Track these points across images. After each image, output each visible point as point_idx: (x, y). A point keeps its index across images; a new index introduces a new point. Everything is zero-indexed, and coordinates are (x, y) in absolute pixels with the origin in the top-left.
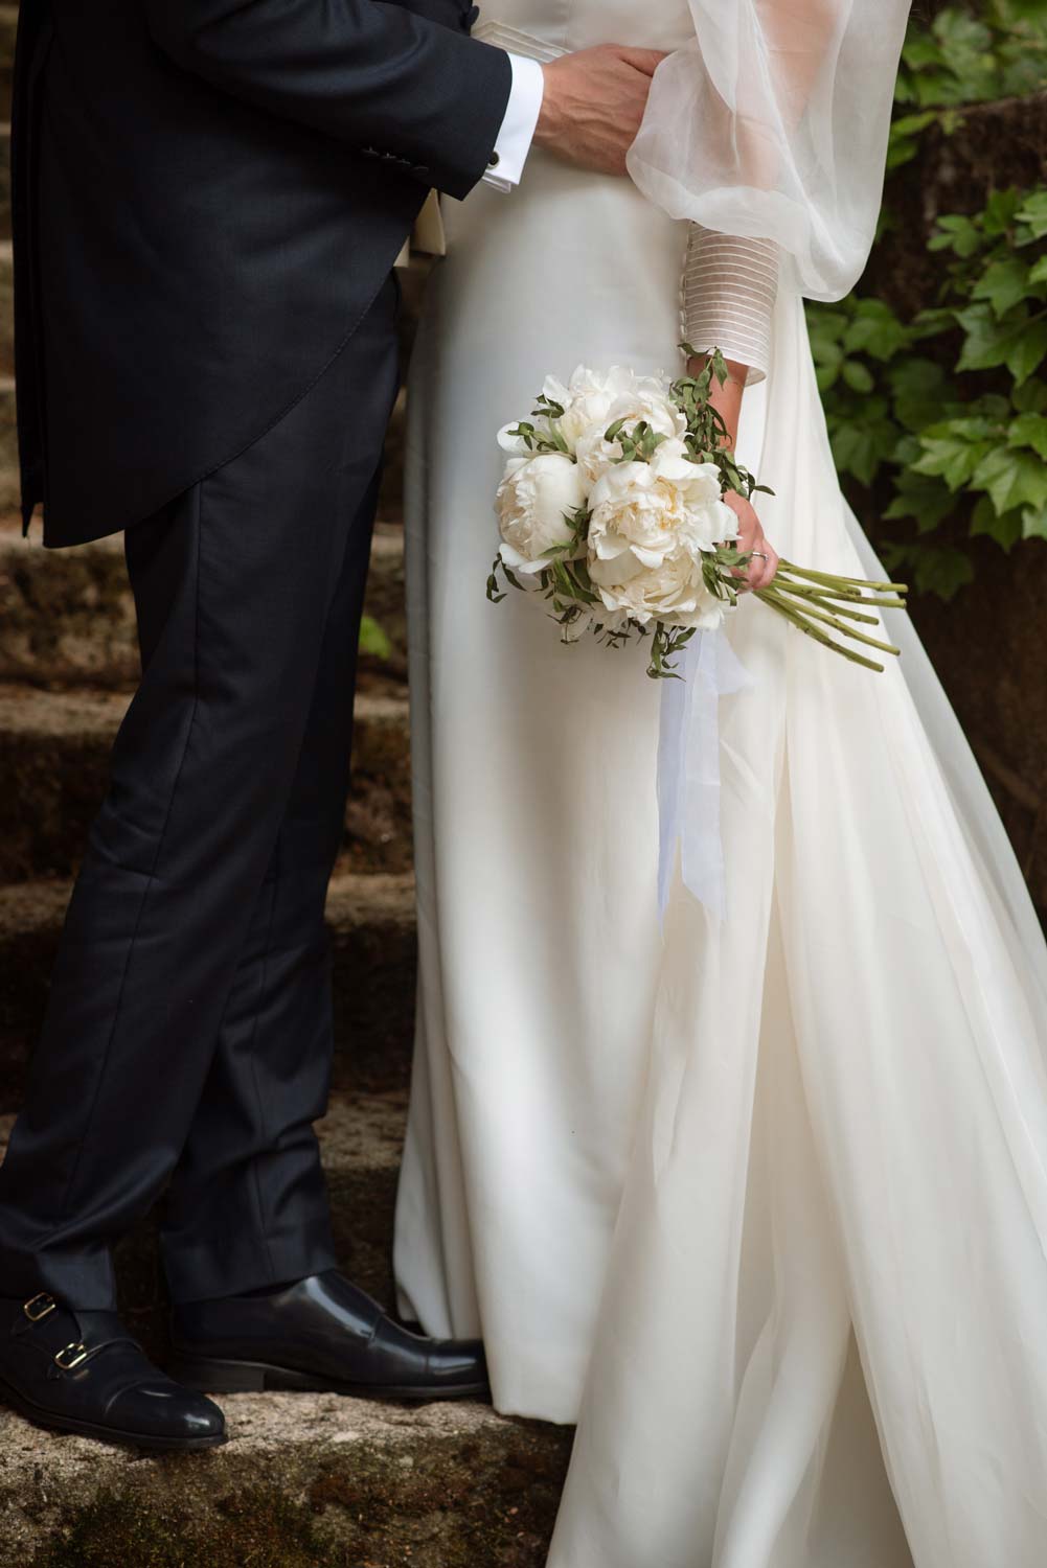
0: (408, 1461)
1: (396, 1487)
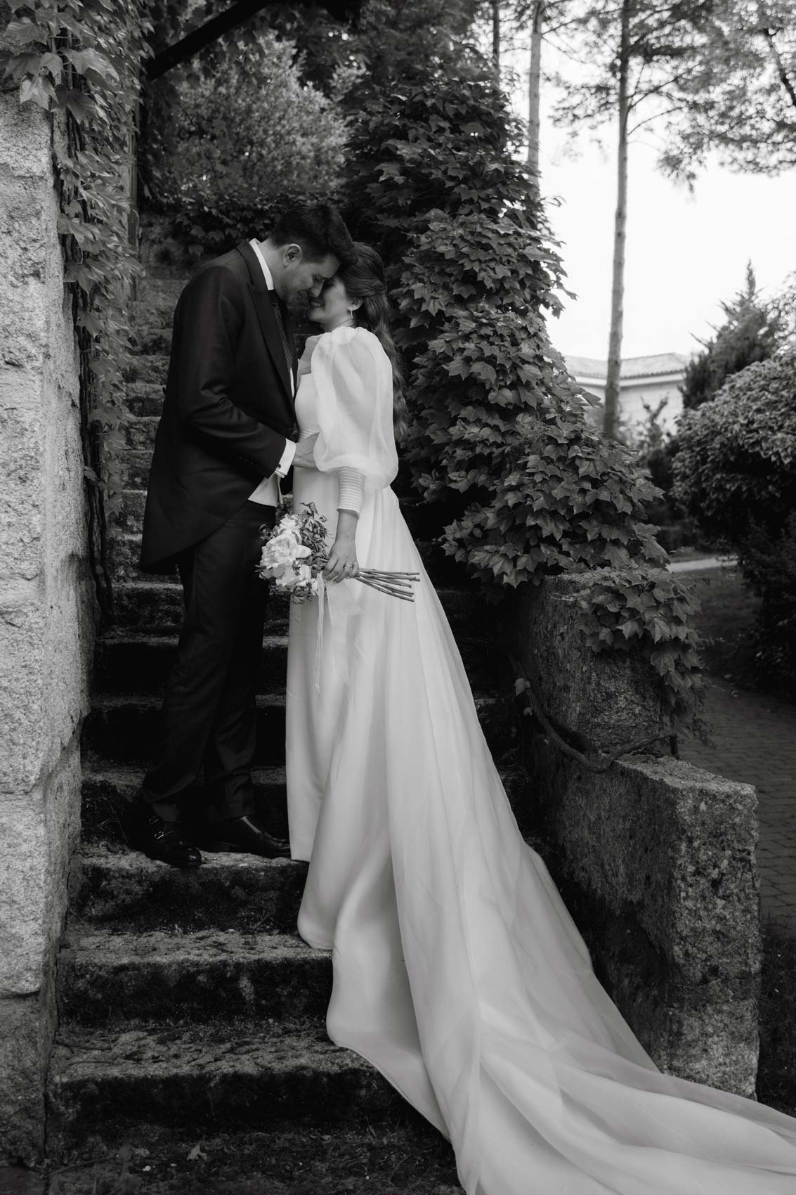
0: (263, 873)
1: (258, 881)
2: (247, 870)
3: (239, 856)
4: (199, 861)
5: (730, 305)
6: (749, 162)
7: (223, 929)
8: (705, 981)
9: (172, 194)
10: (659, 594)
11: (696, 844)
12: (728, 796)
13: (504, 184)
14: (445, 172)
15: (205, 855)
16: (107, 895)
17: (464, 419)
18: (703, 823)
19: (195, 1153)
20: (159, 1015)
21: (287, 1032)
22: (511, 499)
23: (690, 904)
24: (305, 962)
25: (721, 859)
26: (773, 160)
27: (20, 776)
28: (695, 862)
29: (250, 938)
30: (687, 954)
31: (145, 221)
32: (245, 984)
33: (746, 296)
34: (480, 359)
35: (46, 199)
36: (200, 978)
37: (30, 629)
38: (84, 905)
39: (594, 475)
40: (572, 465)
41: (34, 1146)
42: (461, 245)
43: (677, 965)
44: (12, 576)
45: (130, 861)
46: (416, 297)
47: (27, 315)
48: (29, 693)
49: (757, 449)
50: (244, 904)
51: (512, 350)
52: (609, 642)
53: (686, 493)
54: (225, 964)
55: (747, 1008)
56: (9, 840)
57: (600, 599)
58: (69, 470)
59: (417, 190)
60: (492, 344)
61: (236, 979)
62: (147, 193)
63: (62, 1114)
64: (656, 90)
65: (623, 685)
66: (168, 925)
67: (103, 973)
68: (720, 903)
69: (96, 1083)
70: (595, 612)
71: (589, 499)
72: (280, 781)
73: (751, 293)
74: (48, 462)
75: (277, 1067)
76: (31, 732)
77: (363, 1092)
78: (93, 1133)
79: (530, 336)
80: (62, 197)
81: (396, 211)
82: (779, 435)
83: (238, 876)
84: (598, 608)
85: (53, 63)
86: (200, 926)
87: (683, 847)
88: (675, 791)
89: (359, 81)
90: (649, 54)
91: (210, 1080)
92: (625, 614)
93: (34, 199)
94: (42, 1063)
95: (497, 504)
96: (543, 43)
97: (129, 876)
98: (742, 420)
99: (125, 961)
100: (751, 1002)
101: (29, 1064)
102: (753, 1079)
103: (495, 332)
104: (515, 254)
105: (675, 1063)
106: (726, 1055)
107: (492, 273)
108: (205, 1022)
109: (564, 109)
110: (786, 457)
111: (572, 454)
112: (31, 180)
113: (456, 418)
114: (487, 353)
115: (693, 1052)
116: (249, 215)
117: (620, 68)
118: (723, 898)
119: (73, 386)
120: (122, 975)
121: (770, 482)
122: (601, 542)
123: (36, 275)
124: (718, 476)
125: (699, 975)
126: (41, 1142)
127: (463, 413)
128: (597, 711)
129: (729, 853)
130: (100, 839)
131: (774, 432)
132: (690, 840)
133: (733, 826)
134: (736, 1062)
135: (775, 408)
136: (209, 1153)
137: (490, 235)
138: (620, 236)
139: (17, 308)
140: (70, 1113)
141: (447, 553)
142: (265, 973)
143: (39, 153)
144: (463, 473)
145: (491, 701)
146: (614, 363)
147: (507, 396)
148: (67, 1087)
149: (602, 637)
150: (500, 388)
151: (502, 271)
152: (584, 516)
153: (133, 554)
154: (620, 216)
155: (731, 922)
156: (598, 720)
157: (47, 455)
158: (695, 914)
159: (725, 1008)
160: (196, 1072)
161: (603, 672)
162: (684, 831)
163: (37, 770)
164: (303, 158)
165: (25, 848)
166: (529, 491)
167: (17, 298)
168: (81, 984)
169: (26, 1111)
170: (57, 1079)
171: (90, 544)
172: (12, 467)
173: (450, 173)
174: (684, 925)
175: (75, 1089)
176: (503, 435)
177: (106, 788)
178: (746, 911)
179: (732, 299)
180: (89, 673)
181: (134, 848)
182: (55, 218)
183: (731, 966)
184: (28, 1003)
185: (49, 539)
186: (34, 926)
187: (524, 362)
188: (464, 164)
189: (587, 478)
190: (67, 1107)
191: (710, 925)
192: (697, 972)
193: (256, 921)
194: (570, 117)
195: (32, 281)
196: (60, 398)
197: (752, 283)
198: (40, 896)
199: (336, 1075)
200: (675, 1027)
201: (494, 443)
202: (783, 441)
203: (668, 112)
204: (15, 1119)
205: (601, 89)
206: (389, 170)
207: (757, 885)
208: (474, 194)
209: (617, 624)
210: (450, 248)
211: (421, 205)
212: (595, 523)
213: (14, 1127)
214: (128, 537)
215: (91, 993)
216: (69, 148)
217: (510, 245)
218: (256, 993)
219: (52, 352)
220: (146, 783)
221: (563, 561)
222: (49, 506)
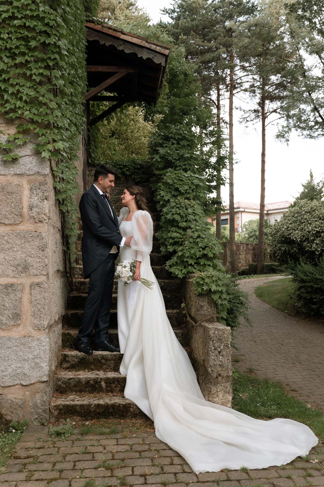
0: (110, 356)
1: (108, 358)
2: (106, 355)
3: (104, 352)
4: (92, 353)
5: (304, 184)
6: (308, 135)
7: (99, 371)
8: (217, 377)
9: (98, 161)
10: (214, 279)
11: (214, 342)
12: (223, 330)
13: (190, 160)
14: (173, 157)
15: (94, 352)
16: (68, 362)
17: (172, 231)
18: (216, 337)
19: (87, 423)
20: (80, 391)
21: (114, 396)
22: (180, 254)
23: (213, 357)
24: (119, 378)
25: (221, 346)
26: (316, 134)
27: (42, 325)
28: (214, 346)
29: (106, 373)
30: (212, 370)
31: (90, 170)
32: (103, 384)
33: (310, 181)
34: (176, 214)
35: (50, 180)
36: (91, 382)
37: (45, 288)
38: (62, 364)
39: (203, 247)
40: (197, 244)
41: (46, 420)
42: (174, 180)
43: (210, 373)
44: (40, 275)
45: (74, 353)
46: (162, 195)
47: (44, 209)
48: (44, 304)
49: (290, 236)
50: (105, 364)
51: (186, 211)
52: (200, 292)
53: (271, 251)
54: (98, 378)
55: (228, 385)
56: (40, 342)
57: (198, 280)
58: (56, 248)
59: (165, 162)
60: (180, 209)
61: (100, 382)
62: (90, 161)
63: (53, 413)
64: (275, 111)
65: (205, 304)
66: (84, 370)
67: (65, 380)
68: (221, 357)
69: (62, 405)
70: (197, 284)
71: (201, 253)
72: (116, 332)
73: (312, 180)
74: (50, 246)
75: (109, 402)
76: (45, 314)
77: (132, 409)
78: (62, 418)
79: (191, 207)
80: (54, 176)
81: (158, 169)
82: (297, 232)
83: (103, 357)
84: (198, 282)
85: (50, 147)
86: (93, 370)
87: (211, 343)
88: (209, 328)
89: (163, 118)
90: (272, 98)
91: (92, 405)
92: (205, 284)
93: (45, 180)
94: (48, 399)
95: (177, 255)
96: (234, 97)
97: (74, 356)
98: (285, 227)
99: (71, 377)
100: (229, 383)
101: (45, 399)
102: (230, 403)
103: (181, 206)
104: (190, 182)
105: (210, 399)
106: (223, 397)
107: (183, 188)
108: (92, 393)
109: (243, 118)
110: (298, 238)
111: (197, 241)
112: (45, 175)
113: (170, 231)
114: (178, 212)
115: (214, 396)
116: (122, 167)
117: (262, 104)
118: (222, 356)
119: (59, 225)
120: (70, 380)
121: (294, 247)
122: (205, 265)
123: (46, 199)
124: (279, 245)
125: (215, 376)
126: (48, 419)
127: (172, 229)
128: (198, 311)
129: (223, 344)
130: (67, 348)
131: (296, 231)
132: (213, 341)
133: (224, 337)
134: (226, 399)
135: (296, 223)
136: (91, 423)
137: (183, 177)
138: (263, 162)
139: (41, 207)
140: (56, 413)
141: (167, 269)
142: (108, 381)
143: (47, 169)
144: (172, 246)
145: (178, 311)
146: (262, 206)
147: (184, 224)
148: (55, 406)
149: (199, 290)
150: (182, 222)
151: (186, 187)
152: (199, 258)
153: (80, 271)
154: (263, 155)
155: (224, 362)
156: (199, 313)
157: (50, 244)
158: (214, 360)
159: (222, 384)
160: (88, 403)
161: (200, 300)
162: (211, 339)
163: (47, 324)
164: (145, 144)
165: (44, 344)
166: (184, 251)
167: (41, 205)
168: (60, 383)
169: (44, 411)
170: (52, 404)
171: (65, 267)
172: (40, 247)
173: (174, 158)
174: (211, 363)
175: (57, 407)
176: (183, 235)
177: (69, 334)
178: (228, 359)
179: (305, 182)
180: (65, 304)
181: (75, 350)
182: (52, 183)
183: (225, 374)
184: (45, 384)
185: (50, 265)
186: (46, 364)
187: (189, 214)
188: (178, 154)
189: (201, 247)
190: (55, 411)
191: (218, 363)
192: (215, 375)
193: (108, 369)
194: (245, 121)
195: (45, 200)
196: (54, 229)
197: (312, 176)
198: (48, 356)
199: (125, 405)
200: (209, 390)
201: (180, 238)
202: (298, 233)
203: (279, 118)
204: (42, 413)
205: (255, 111)
206: (157, 157)
207: (231, 353)
208: (181, 164)
209: (202, 286)
210: (172, 181)
211: (165, 167)
212: (203, 260)
213: (41, 415)
214: (78, 266)
215: (62, 385)
216: (56, 164)
217: (189, 179)
218: (106, 386)
219: (51, 218)
220: (79, 332)
221: (194, 270)
222: (50, 257)
